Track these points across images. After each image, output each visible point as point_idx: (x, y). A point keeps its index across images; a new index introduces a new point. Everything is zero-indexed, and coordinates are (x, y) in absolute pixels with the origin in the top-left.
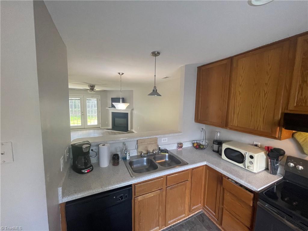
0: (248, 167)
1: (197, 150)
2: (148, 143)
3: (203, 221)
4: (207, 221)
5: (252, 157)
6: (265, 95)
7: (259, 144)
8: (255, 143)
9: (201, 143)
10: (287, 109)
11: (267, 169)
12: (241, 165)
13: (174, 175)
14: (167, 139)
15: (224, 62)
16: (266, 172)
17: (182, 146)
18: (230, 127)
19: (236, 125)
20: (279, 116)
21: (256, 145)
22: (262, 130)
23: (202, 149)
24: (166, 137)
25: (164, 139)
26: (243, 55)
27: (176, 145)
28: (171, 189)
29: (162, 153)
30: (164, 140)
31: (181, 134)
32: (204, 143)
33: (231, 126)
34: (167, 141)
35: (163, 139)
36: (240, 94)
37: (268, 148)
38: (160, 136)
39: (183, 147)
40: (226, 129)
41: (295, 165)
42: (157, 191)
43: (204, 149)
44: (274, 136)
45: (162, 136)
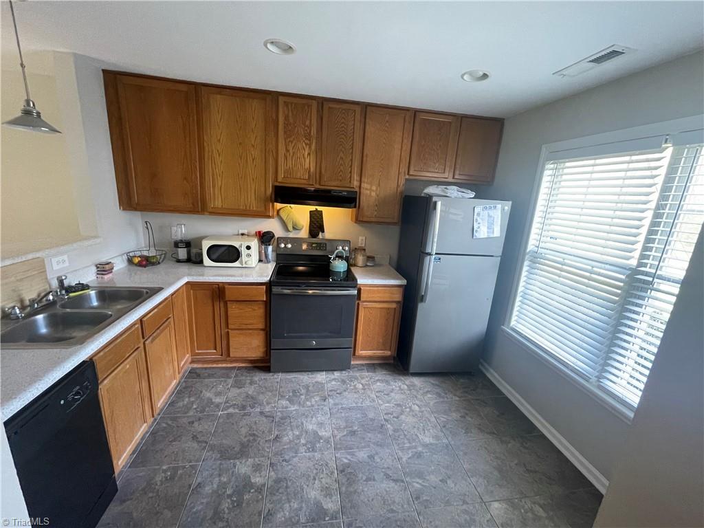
0: (246, 263)
1: (147, 268)
2: (18, 278)
3: (199, 376)
4: (204, 371)
5: (248, 248)
6: (253, 160)
7: (245, 231)
8: (241, 232)
9: (145, 253)
10: (277, 181)
11: (260, 261)
12: (237, 264)
13: (152, 313)
14: (65, 257)
15: (184, 88)
16: (260, 264)
17: (113, 268)
18: (210, 210)
19: (220, 206)
20: (270, 190)
21: (243, 234)
22: (255, 209)
23: (153, 264)
24: (62, 254)
25: (60, 258)
26: (219, 90)
27: (94, 269)
28: (152, 342)
29: (72, 295)
30: (58, 263)
31: (98, 240)
32: (152, 253)
33: (212, 208)
34: (67, 264)
35: (54, 260)
36: (219, 155)
37: (260, 232)
38: (47, 252)
39: (115, 269)
40: (204, 214)
41: (285, 245)
42: (133, 356)
43: (159, 263)
44: (268, 214)
45: (53, 251)
